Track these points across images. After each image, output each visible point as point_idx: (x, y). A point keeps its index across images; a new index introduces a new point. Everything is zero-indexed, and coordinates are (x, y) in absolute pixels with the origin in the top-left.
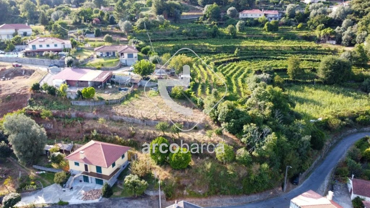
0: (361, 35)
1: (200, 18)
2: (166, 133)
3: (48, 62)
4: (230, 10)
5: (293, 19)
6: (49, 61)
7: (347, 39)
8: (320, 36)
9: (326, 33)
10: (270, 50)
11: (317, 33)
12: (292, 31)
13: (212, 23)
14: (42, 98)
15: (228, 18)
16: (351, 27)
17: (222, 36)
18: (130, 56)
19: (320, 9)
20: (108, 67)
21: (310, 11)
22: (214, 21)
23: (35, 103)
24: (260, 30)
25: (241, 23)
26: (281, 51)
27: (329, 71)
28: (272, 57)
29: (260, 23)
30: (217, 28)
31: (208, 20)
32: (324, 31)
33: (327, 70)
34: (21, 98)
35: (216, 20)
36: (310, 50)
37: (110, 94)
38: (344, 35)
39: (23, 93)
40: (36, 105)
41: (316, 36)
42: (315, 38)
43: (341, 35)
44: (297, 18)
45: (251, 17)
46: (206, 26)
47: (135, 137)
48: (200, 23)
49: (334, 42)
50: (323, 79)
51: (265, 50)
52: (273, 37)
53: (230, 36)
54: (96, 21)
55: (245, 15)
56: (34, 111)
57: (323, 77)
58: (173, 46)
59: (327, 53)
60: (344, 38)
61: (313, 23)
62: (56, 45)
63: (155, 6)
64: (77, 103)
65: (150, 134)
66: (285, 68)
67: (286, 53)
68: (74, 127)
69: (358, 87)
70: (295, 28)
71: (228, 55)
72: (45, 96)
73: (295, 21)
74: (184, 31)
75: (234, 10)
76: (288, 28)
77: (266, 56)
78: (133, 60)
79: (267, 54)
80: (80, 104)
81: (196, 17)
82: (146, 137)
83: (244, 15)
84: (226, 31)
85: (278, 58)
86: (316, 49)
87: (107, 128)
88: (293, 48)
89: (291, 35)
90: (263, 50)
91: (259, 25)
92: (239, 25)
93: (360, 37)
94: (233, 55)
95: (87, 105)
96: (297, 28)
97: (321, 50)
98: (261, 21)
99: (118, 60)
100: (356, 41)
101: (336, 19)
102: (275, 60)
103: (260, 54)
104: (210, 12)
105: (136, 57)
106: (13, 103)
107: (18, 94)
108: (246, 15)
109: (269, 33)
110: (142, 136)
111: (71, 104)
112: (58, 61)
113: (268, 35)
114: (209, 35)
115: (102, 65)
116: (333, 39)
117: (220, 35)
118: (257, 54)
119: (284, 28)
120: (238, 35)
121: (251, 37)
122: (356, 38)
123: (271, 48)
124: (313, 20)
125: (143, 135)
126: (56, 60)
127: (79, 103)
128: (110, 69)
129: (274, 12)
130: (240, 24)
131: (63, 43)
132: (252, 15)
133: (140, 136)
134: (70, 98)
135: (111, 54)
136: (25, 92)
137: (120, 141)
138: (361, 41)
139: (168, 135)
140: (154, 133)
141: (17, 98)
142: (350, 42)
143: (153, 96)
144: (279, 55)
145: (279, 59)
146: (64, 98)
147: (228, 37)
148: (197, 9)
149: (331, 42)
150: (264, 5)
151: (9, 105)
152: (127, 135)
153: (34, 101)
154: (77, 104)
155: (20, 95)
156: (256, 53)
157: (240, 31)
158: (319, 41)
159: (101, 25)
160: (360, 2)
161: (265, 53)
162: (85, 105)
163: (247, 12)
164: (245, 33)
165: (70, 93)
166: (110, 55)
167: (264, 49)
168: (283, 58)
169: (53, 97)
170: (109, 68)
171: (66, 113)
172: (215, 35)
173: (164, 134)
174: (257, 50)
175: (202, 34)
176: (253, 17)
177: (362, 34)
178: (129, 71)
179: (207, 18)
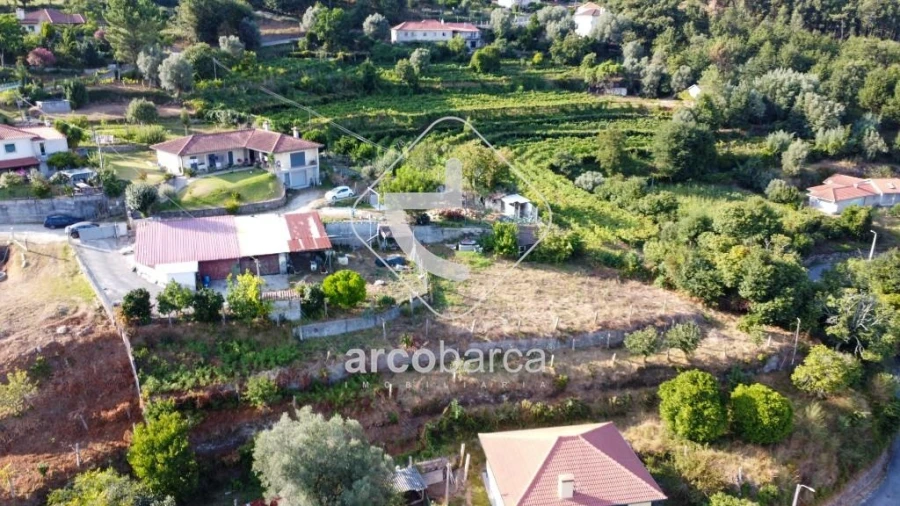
0: (680, 74)
1: (300, 44)
2: (648, 359)
3: (26, 211)
4: (372, 23)
5: (514, 43)
6: (28, 206)
7: (652, 83)
8: (595, 79)
9: (608, 71)
10: (522, 118)
11: (584, 72)
12: (527, 71)
13: (340, 54)
14: (170, 339)
15: (373, 43)
16: (646, 58)
17: (388, 88)
18: (298, 159)
19: (563, 19)
20: (258, 200)
21: (541, 24)
22: (342, 50)
23: (165, 363)
24: (463, 71)
25: (424, 53)
26: (543, 117)
27: (683, 152)
28: (538, 132)
29: (454, 53)
30: (373, 69)
31: (325, 45)
32: (604, 69)
33: (679, 151)
34: (90, 358)
35: (346, 48)
36: (594, 110)
37: (378, 282)
38: (645, 75)
39: (84, 335)
40: (175, 369)
41: (583, 80)
42: (582, 84)
43: (639, 75)
44: (524, 41)
45: (424, 38)
46: (329, 63)
47: (568, 389)
48: (307, 55)
49: (624, 91)
50: (670, 172)
51: (512, 118)
52: (502, 87)
53: (406, 87)
54: (44, 58)
55: (409, 34)
56: (192, 394)
57: (671, 168)
58: (328, 124)
59: (630, 114)
60: (646, 81)
61: (564, 50)
62: (10, 148)
63: (192, 10)
64: (316, 330)
65: (608, 370)
66: (586, 155)
67: (557, 122)
68: (372, 410)
69: (731, 179)
70: (529, 63)
71: (454, 135)
72: (179, 330)
73: (519, 48)
74: (305, 79)
75: (383, 22)
76: (515, 65)
77: (524, 132)
78: (305, 171)
79: (521, 127)
80: (326, 333)
81: (287, 41)
82: (601, 382)
83: (406, 34)
84: (392, 75)
85: (550, 132)
86: (603, 107)
87: (475, 385)
88: (563, 110)
89: (534, 79)
90: (506, 118)
91: (453, 58)
92: (419, 59)
93: (680, 79)
94: (462, 135)
95: (351, 329)
96: (534, 64)
97: (615, 110)
98: (456, 48)
99: (269, 174)
100: (672, 86)
101: (604, 41)
102: (551, 139)
103: (508, 128)
104: (327, 28)
105: (313, 163)
106: (70, 381)
107: (69, 344)
108: (413, 34)
109: (491, 77)
110: (588, 384)
111: (297, 337)
112: (70, 202)
113: (489, 81)
114: (355, 88)
115: (239, 197)
116: (621, 85)
117: (381, 87)
118: (502, 127)
119: (510, 65)
120: (423, 85)
121: (453, 88)
122: (671, 80)
123: (522, 113)
124: (561, 45)
125: (591, 379)
126: (62, 198)
127: (322, 329)
128: (266, 206)
129: (468, 27)
130: (421, 58)
131: (37, 138)
132: (425, 35)
133: (581, 383)
134: (283, 320)
135: (222, 159)
136: (90, 332)
137: (541, 414)
138: (684, 87)
139: (658, 363)
140: (619, 367)
141: (72, 361)
142: (659, 89)
143: (482, 265)
144: (550, 128)
145: (556, 136)
146: (262, 323)
147: (402, 91)
148: (264, 19)
149: (617, 91)
150: (429, 10)
151: (59, 394)
152: (545, 392)
153: (155, 357)
154: (317, 334)
155: (81, 346)
156: (498, 126)
157: (422, 72)
158: (594, 89)
159: (52, 69)
160: (638, 7)
161: (518, 125)
162: (343, 331)
163: (411, 26)
164: (439, 79)
165: (286, 303)
166: (218, 165)
167: (509, 114)
168: (561, 132)
169: (210, 326)
170: (264, 203)
171: (314, 371)
172: (370, 86)
173: (646, 362)
174: (496, 119)
175: (339, 86)
176: (429, 38)
177: (681, 71)
178: (330, 205)
179: (320, 43)
